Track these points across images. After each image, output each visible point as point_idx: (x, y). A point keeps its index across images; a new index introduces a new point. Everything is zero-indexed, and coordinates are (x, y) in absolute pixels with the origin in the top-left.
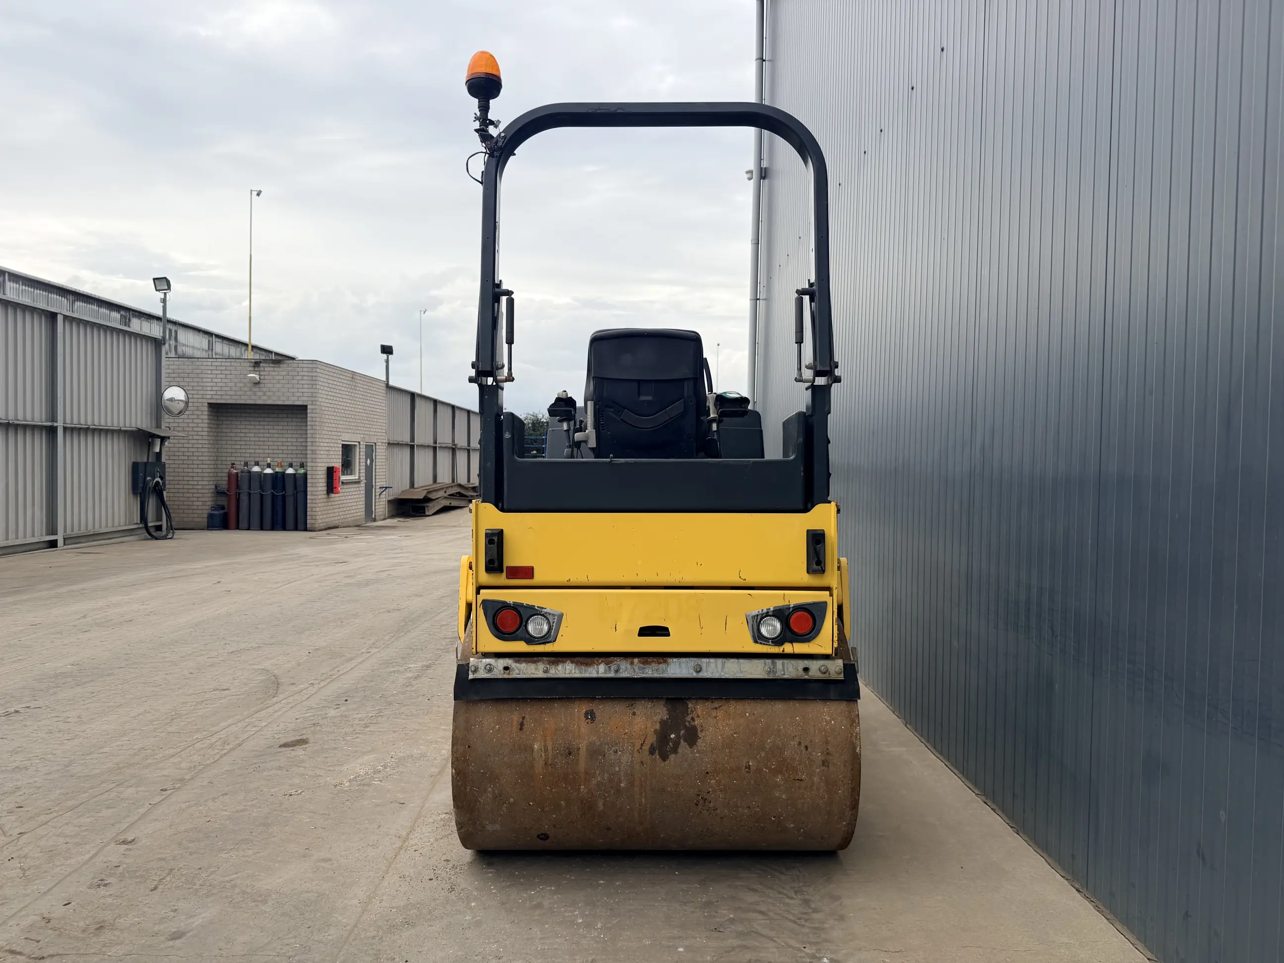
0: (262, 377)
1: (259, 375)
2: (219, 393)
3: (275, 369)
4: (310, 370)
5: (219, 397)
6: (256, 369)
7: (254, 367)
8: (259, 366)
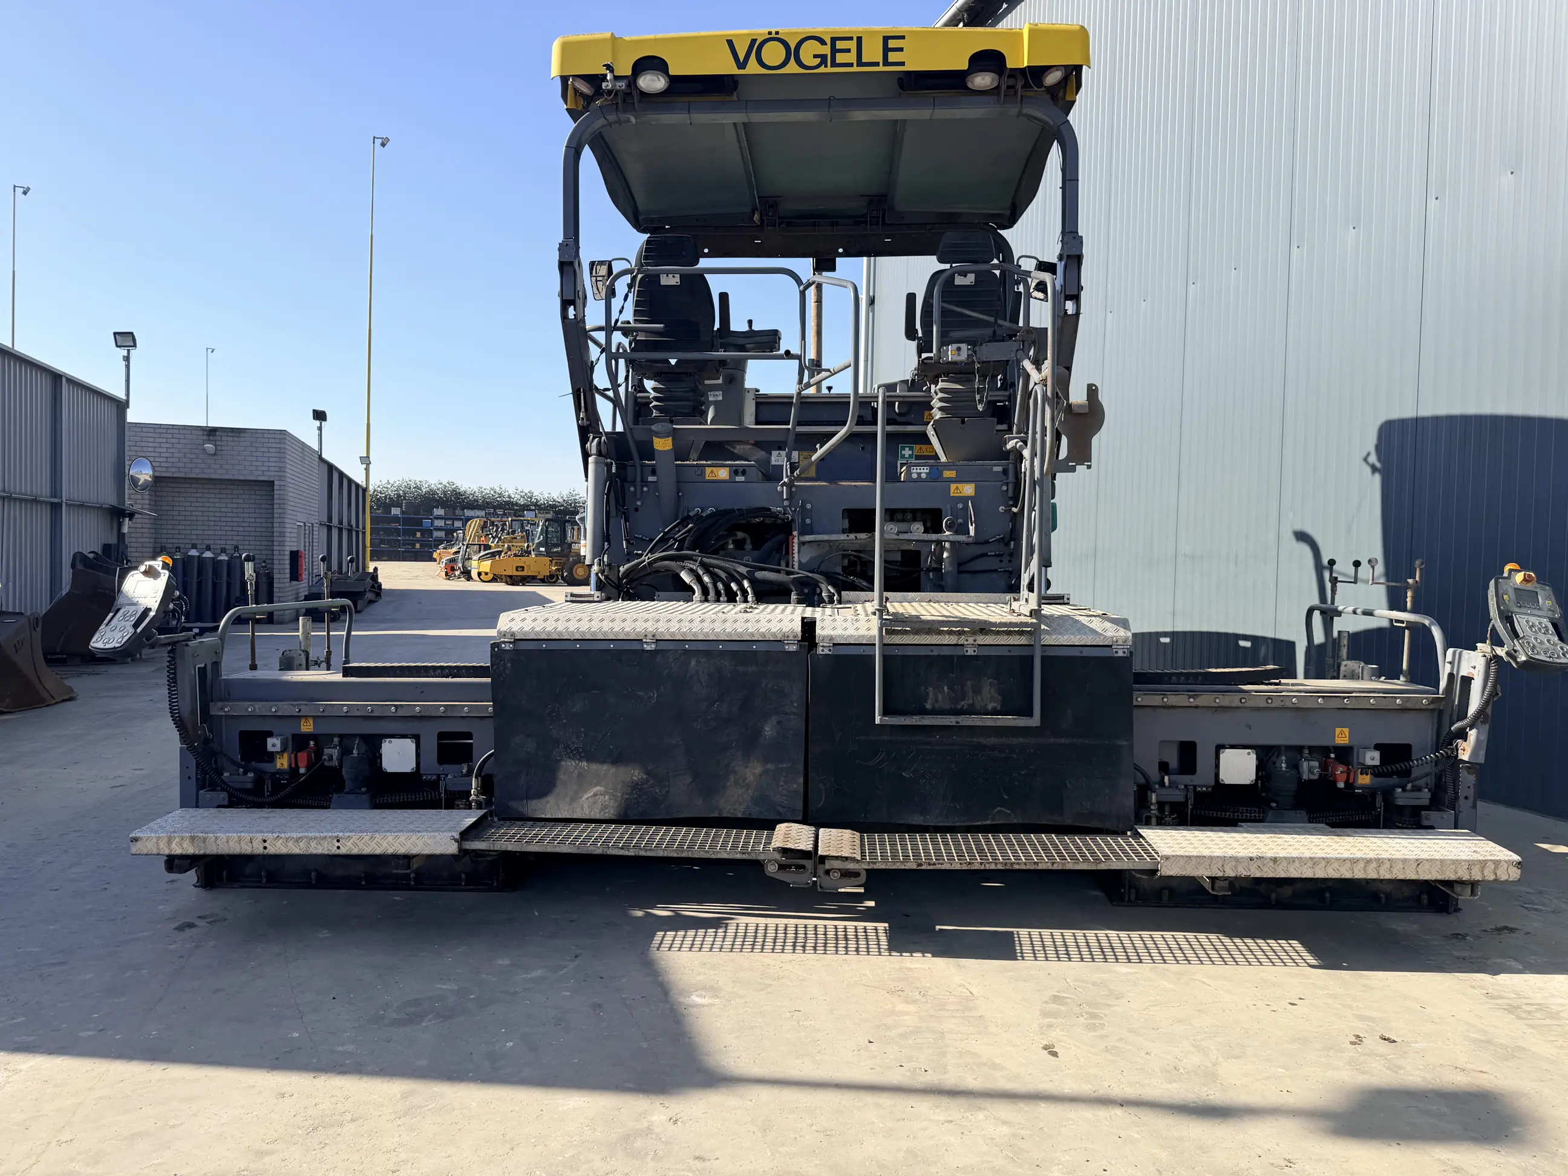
0: (219, 448)
1: (215, 445)
2: (163, 464)
3: (235, 439)
4: (278, 441)
5: (165, 469)
6: (211, 438)
7: (209, 435)
8: (215, 435)
